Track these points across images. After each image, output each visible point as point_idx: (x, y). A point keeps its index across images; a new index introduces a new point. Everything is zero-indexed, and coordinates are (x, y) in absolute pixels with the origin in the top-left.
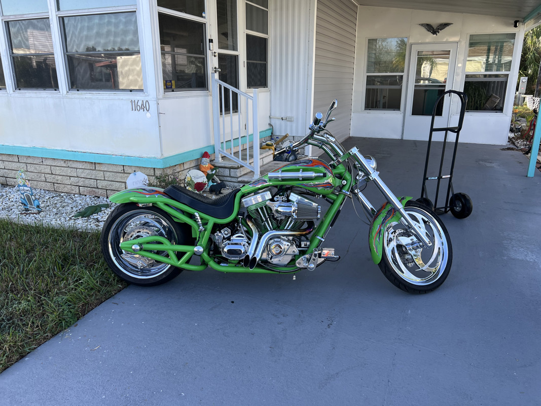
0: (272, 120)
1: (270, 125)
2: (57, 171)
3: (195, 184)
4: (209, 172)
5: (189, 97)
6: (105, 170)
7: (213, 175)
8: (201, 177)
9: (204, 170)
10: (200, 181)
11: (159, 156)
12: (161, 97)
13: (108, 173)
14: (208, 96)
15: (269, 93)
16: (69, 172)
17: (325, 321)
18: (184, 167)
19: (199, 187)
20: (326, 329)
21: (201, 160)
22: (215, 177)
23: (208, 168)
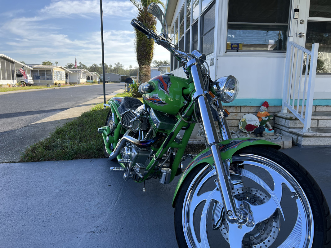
3: (247, 125)
4: (263, 118)
7: (266, 121)
8: (254, 121)
9: (259, 116)
10: (252, 123)
12: (221, 54)
17: (99, 228)
18: (242, 110)
19: (250, 128)
20: (85, 232)
21: (260, 108)
22: (268, 123)
23: (263, 115)
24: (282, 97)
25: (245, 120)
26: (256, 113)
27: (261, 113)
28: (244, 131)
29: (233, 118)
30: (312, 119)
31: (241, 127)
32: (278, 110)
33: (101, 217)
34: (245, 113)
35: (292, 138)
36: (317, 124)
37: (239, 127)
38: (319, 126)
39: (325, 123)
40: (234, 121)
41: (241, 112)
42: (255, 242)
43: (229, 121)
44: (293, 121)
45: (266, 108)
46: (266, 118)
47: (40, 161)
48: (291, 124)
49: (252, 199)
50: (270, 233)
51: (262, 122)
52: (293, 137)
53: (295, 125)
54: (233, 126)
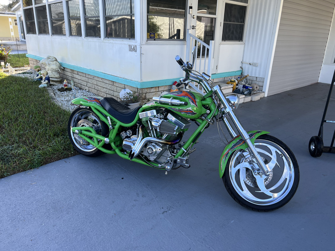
0: (243, 64)
1: (241, 68)
2: (99, 84)
5: (167, 44)
6: (117, 86)
11: (139, 80)
12: (144, 43)
13: (118, 88)
14: (184, 44)
15: (244, 45)
16: (103, 85)
17: (165, 208)
20: (160, 214)
21: (172, 87)
27: (173, 90)
41: (159, 91)
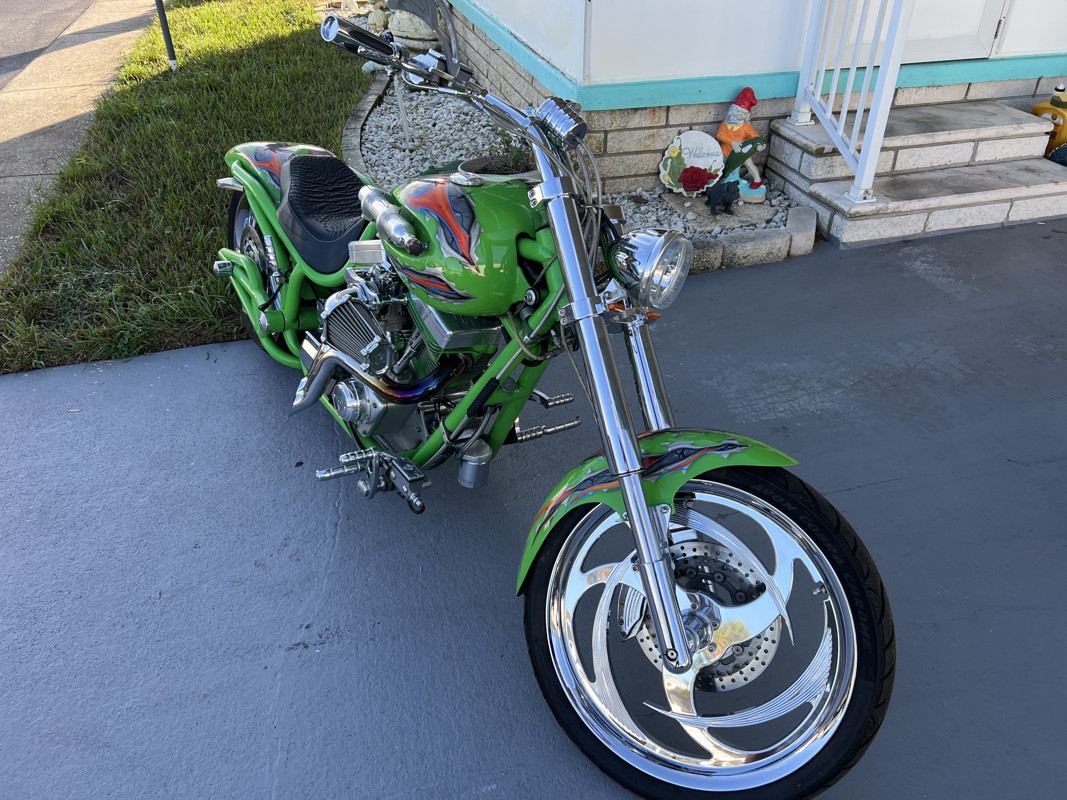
3: (686, 170)
4: (736, 146)
7: (743, 157)
8: (709, 155)
9: (723, 137)
10: (702, 164)
17: (315, 630)
18: (670, 118)
19: (694, 178)
20: (280, 647)
21: (727, 110)
22: (749, 163)
23: (737, 134)
24: (800, 65)
25: (680, 154)
26: (715, 128)
27: (729, 127)
28: (675, 190)
29: (642, 149)
30: (884, 149)
31: (667, 177)
32: (783, 110)
33: (308, 590)
34: (681, 128)
35: (818, 214)
36: (891, 163)
37: (661, 175)
38: (898, 168)
39: (915, 158)
40: (647, 155)
41: (667, 126)
42: (721, 671)
43: (630, 157)
44: (824, 159)
45: (746, 111)
46: (744, 145)
47: (34, 369)
48: (818, 168)
49: (717, 575)
50: (756, 652)
51: (732, 161)
52: (820, 212)
53: (830, 169)
54: (643, 172)
